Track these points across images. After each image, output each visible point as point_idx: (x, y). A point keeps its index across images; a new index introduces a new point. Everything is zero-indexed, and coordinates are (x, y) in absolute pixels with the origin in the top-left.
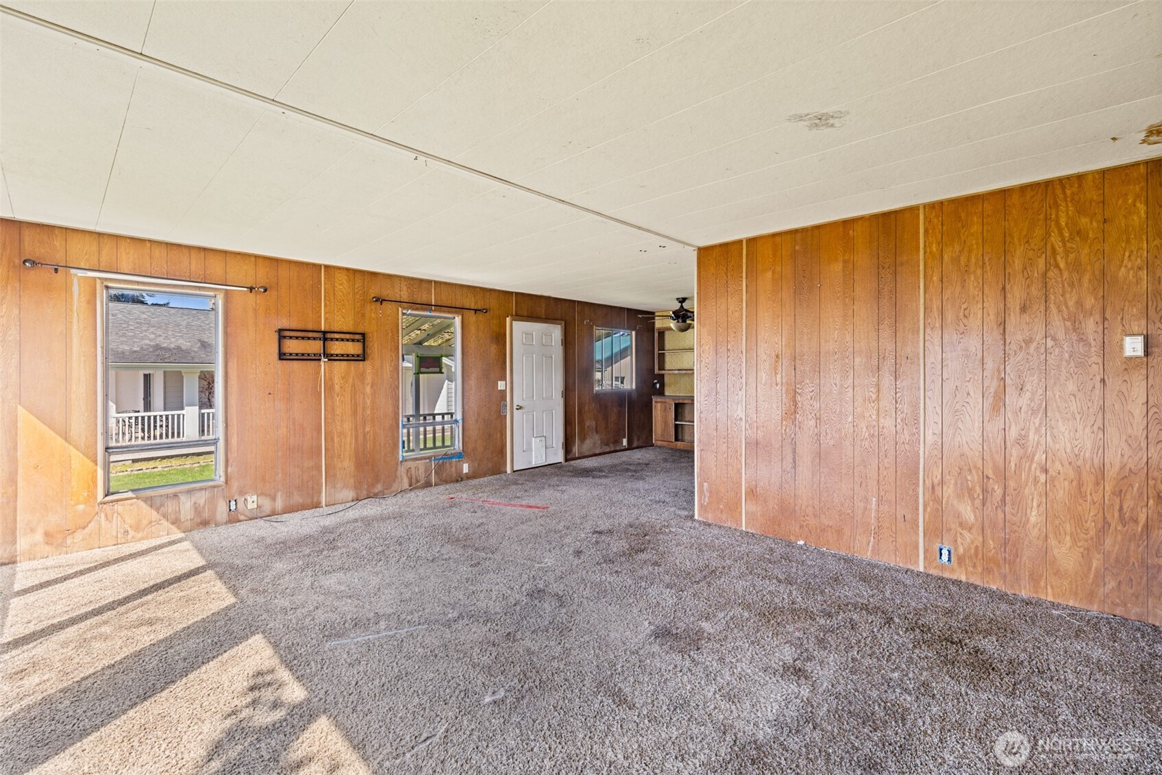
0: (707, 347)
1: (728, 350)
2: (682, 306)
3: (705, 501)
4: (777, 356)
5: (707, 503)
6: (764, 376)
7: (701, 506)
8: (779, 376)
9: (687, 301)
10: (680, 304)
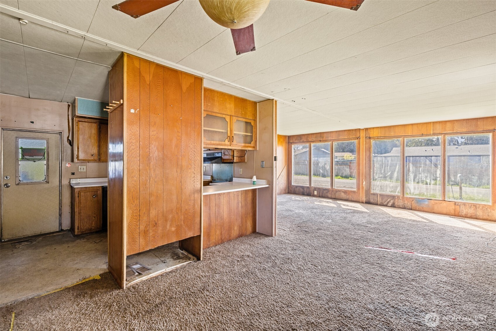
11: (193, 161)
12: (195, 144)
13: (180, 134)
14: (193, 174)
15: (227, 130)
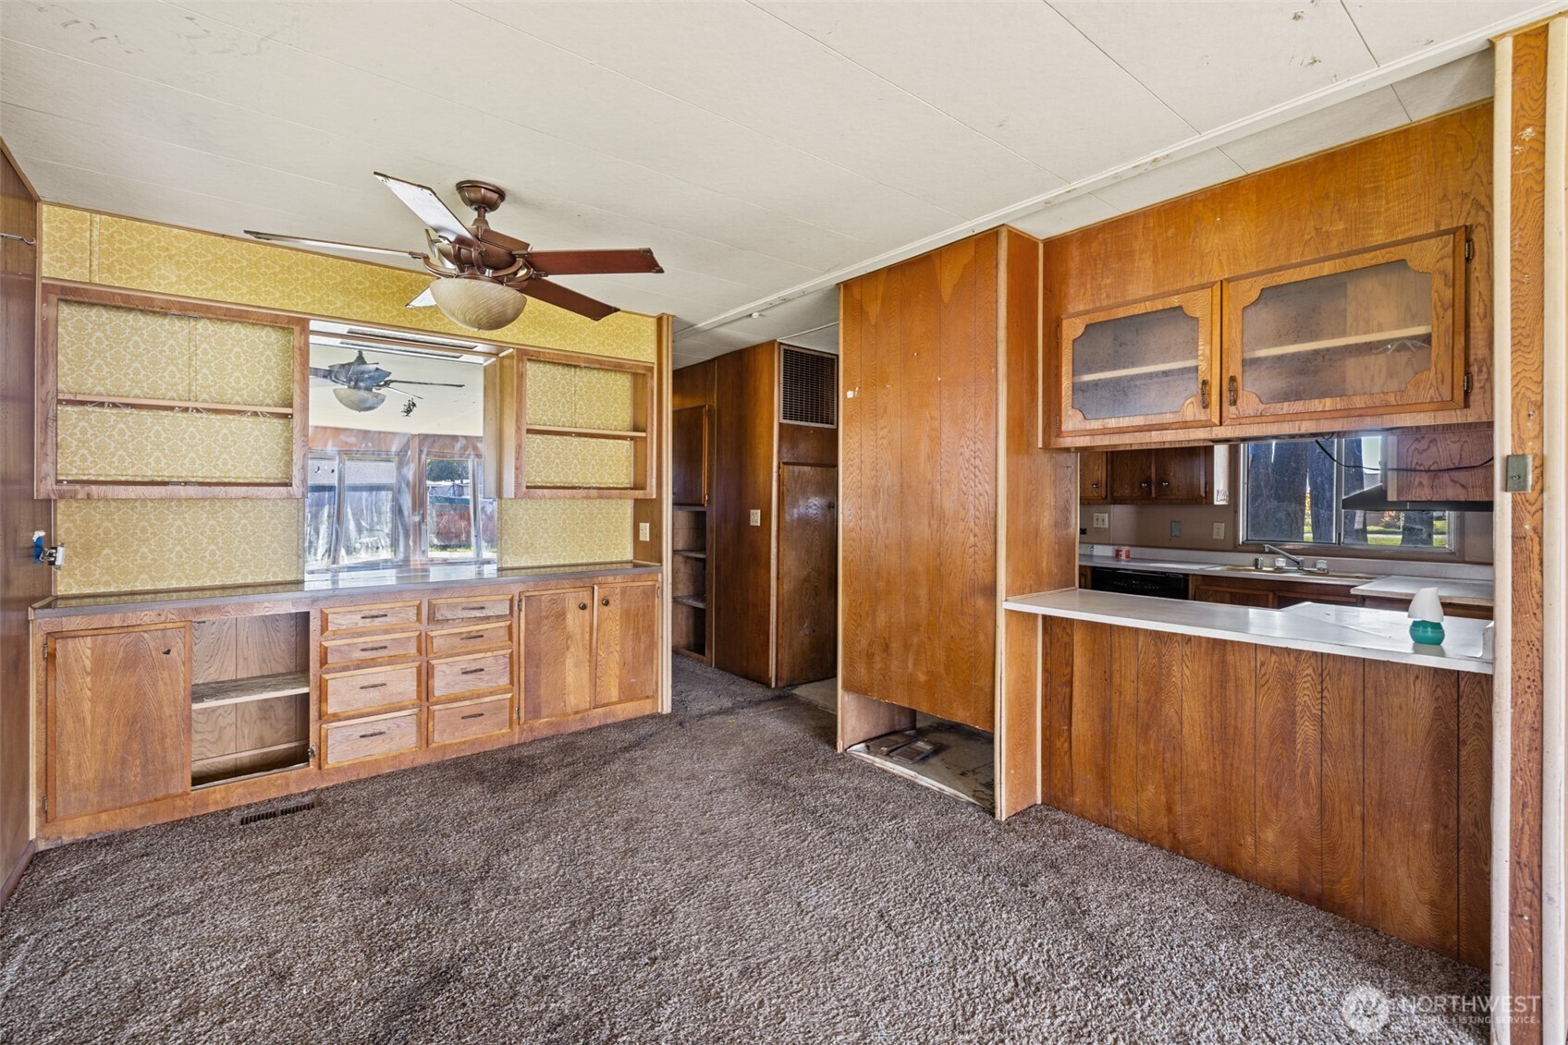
2: (480, 223)
10: (473, 216)
11: (971, 498)
12: (979, 445)
13: (937, 423)
14: (972, 536)
15: (1197, 357)
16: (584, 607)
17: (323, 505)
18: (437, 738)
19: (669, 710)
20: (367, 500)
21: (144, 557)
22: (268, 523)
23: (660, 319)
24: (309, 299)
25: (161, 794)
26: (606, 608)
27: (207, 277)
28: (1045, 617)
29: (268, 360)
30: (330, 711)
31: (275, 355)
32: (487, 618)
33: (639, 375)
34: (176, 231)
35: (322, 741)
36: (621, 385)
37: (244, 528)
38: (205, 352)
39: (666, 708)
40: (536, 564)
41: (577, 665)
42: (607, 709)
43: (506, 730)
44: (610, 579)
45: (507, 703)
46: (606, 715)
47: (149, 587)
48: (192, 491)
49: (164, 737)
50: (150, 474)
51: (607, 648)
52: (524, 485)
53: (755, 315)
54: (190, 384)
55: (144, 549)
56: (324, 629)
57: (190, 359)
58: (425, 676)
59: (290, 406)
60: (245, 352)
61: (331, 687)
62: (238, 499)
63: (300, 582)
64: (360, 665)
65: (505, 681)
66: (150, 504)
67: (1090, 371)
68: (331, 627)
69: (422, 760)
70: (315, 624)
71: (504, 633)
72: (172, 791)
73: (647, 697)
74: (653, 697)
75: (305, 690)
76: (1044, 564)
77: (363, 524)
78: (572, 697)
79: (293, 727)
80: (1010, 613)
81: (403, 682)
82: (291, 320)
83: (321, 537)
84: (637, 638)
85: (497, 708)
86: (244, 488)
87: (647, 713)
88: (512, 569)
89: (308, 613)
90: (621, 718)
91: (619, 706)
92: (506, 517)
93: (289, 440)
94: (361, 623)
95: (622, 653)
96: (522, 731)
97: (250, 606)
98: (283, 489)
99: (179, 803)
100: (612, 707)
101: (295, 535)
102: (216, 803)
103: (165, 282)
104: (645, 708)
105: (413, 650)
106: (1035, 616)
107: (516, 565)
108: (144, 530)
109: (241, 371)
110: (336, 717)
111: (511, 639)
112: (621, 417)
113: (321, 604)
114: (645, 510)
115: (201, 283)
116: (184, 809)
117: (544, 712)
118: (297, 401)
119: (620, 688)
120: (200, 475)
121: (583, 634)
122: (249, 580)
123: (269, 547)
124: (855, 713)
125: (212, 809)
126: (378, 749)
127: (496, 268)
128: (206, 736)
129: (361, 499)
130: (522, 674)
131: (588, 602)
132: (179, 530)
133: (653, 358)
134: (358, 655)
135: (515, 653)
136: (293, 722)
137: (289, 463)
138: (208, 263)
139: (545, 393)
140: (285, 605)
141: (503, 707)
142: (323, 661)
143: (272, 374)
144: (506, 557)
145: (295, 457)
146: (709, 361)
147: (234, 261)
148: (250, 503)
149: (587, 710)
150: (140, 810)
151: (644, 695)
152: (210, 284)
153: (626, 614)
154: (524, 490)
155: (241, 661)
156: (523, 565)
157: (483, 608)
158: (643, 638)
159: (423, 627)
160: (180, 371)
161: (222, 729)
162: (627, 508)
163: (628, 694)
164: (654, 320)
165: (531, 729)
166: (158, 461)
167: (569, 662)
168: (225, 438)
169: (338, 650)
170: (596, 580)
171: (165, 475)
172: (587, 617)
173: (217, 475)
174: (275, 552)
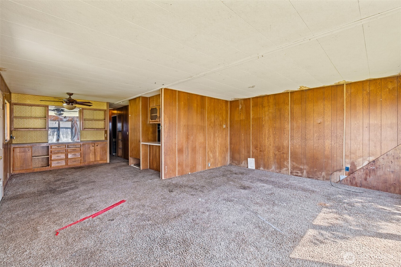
0: (167, 122)
1: (173, 123)
2: (70, 97)
3: (166, 172)
4: (184, 125)
5: (167, 173)
6: (182, 131)
7: (165, 174)
8: (185, 131)
9: (73, 95)
10: (69, 96)
15: (157, 114)
16: (93, 146)
17: (55, 132)
18: (69, 164)
19: (109, 162)
20: (65, 131)
21: (25, 138)
22: (43, 134)
23: (107, 103)
24: (49, 103)
25: (28, 168)
26: (97, 147)
27: (34, 101)
28: (149, 145)
29: (43, 111)
30: (52, 159)
31: (44, 110)
32: (77, 147)
33: (105, 111)
34: (29, 95)
35: (51, 163)
36: (102, 113)
37: (39, 135)
38: (33, 110)
39: (108, 161)
40: (87, 140)
41: (92, 155)
42: (98, 162)
43: (80, 164)
44: (98, 142)
45: (80, 160)
46: (97, 163)
47: (25, 143)
48: (32, 129)
49: (28, 161)
50: (25, 127)
51: (97, 152)
52: (83, 128)
53: (122, 103)
54: (31, 115)
55: (25, 137)
56: (51, 148)
57: (31, 111)
58: (67, 156)
59: (46, 118)
60: (39, 110)
61: (52, 156)
62: (38, 130)
63: (48, 142)
64: (57, 153)
65: (79, 156)
66: (25, 131)
67: (153, 114)
68: (52, 148)
69: (66, 167)
70: (50, 147)
71: (79, 150)
72: (30, 168)
73: (105, 160)
74: (106, 160)
75: (48, 156)
76: (150, 138)
77: (64, 136)
78: (91, 159)
79: (47, 163)
80: (142, 144)
81: (63, 156)
82: (46, 106)
83: (54, 139)
84: (103, 151)
85: (78, 161)
86: (39, 129)
87: (105, 163)
88: (83, 141)
89: (49, 146)
90: (100, 163)
91: (100, 161)
92: (81, 133)
93: (46, 122)
94: (57, 147)
95: (100, 153)
96: (83, 164)
97: (40, 145)
98: (45, 129)
99: (31, 170)
100: (99, 161)
101: (47, 136)
102: (36, 171)
103: (28, 102)
104: (105, 162)
105: (65, 151)
106: (148, 145)
107: (83, 140)
108: (25, 135)
109: (39, 113)
110: (53, 160)
111: (81, 150)
112: (102, 117)
113: (51, 145)
114: (106, 132)
115: (33, 102)
116: (31, 171)
117: (86, 161)
118: (47, 117)
119: (100, 158)
120: (33, 127)
121: (93, 150)
122: (40, 142)
123: (43, 137)
124: (132, 160)
125: (35, 171)
126: (59, 165)
127: (72, 103)
128: (34, 163)
129: (63, 131)
130: (83, 156)
131: (94, 145)
132: (30, 135)
133: (106, 109)
134: (56, 152)
135: (81, 153)
136: (47, 162)
137: (46, 125)
138: (34, 99)
139: (88, 114)
140: (45, 145)
141: (79, 160)
142: (51, 153)
143: (43, 113)
144: (82, 139)
145: (47, 125)
146: (122, 107)
147: (38, 99)
148: (40, 131)
149: (94, 162)
150: (25, 171)
151: (104, 160)
152: (34, 102)
153: (101, 148)
154: (83, 129)
155: (39, 153)
156: (85, 140)
157: (76, 146)
158: (104, 151)
159: (67, 148)
160: (30, 113)
161: (36, 162)
162: (104, 132)
163: (101, 159)
164: (106, 103)
165: (84, 164)
166: (26, 125)
167: (91, 154)
168: (36, 122)
169: (53, 151)
170: (95, 142)
171: (28, 127)
172: (94, 148)
173: (35, 127)
174: (44, 138)
